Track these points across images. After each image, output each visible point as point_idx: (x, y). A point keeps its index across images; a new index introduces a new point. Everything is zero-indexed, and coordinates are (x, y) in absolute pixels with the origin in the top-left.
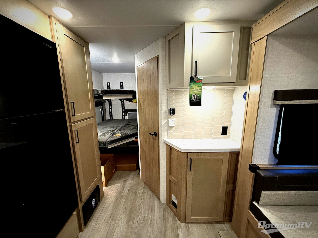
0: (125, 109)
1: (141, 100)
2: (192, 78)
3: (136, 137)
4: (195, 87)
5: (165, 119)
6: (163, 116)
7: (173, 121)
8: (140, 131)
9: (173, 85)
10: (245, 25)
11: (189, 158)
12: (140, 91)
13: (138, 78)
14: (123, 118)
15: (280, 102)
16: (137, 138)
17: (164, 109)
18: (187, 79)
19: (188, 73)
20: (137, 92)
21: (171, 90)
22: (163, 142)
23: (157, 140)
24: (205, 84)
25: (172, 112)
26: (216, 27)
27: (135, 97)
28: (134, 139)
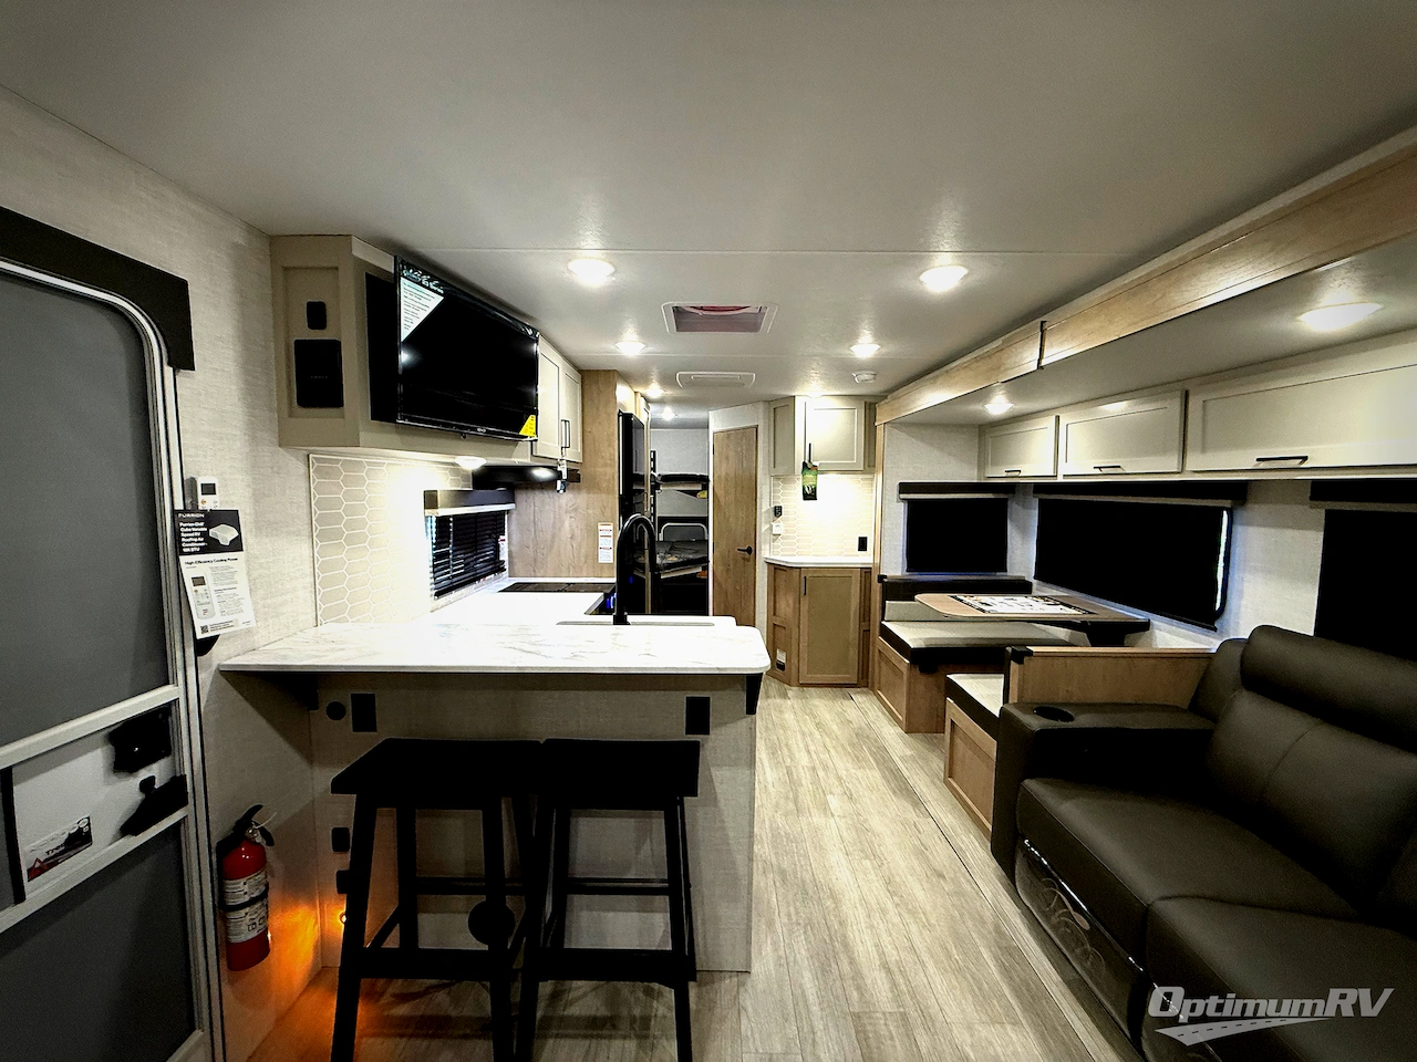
0: (657, 515)
1: (720, 493)
2: (804, 464)
3: (704, 565)
4: (809, 476)
5: (766, 523)
6: (763, 519)
7: (779, 526)
8: (716, 552)
9: (780, 470)
10: (868, 400)
11: (803, 576)
12: (719, 477)
13: (715, 450)
15: (902, 496)
16: (706, 568)
17: (764, 506)
18: (799, 467)
19: (800, 459)
20: (711, 478)
21: (777, 478)
22: (762, 561)
23: (752, 560)
24: (823, 472)
25: (778, 511)
26: (838, 403)
27: (706, 488)
28: (700, 570)
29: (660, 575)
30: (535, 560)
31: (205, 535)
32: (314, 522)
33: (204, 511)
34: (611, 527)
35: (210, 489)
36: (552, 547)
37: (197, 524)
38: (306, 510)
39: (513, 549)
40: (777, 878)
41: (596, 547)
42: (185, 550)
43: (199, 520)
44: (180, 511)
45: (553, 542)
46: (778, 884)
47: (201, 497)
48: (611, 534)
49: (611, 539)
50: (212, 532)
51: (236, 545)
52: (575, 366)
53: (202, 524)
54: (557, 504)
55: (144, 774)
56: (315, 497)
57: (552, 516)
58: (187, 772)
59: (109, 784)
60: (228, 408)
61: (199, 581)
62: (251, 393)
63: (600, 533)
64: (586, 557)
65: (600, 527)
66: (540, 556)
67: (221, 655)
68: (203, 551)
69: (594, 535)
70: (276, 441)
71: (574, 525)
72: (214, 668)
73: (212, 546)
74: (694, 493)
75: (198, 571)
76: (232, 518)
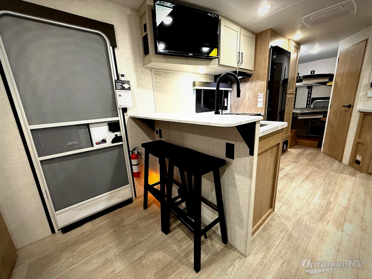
0: (311, 97)
3: (324, 114)
5: (363, 92)
6: (361, 89)
8: (332, 109)
13: (339, 62)
14: (307, 106)
16: (325, 116)
17: (364, 82)
20: (335, 75)
22: (357, 111)
23: (350, 111)
27: (331, 80)
28: (322, 117)
29: (298, 117)
30: (237, 107)
31: (122, 86)
32: (154, 87)
33: (121, 81)
34: (263, 94)
35: (123, 76)
36: (242, 102)
37: (120, 83)
38: (152, 83)
39: (232, 103)
40: (286, 236)
41: (257, 101)
42: (117, 89)
43: (120, 82)
44: (116, 80)
45: (243, 100)
46: (284, 239)
47: (121, 77)
48: (263, 96)
49: (263, 98)
50: (123, 85)
51: (129, 89)
52: (252, 32)
53: (121, 83)
54: (245, 87)
55: (116, 133)
56: (154, 80)
57: (243, 91)
58: (122, 135)
59: (109, 133)
60: (129, 57)
61: (120, 96)
62: (134, 53)
63: (259, 96)
64: (253, 105)
65: (259, 94)
66: (239, 105)
67: (130, 113)
68: (121, 89)
69: (256, 97)
70: (142, 66)
71: (250, 94)
72: (128, 116)
73: (123, 88)
74: (324, 84)
75: (120, 93)
76: (128, 82)
